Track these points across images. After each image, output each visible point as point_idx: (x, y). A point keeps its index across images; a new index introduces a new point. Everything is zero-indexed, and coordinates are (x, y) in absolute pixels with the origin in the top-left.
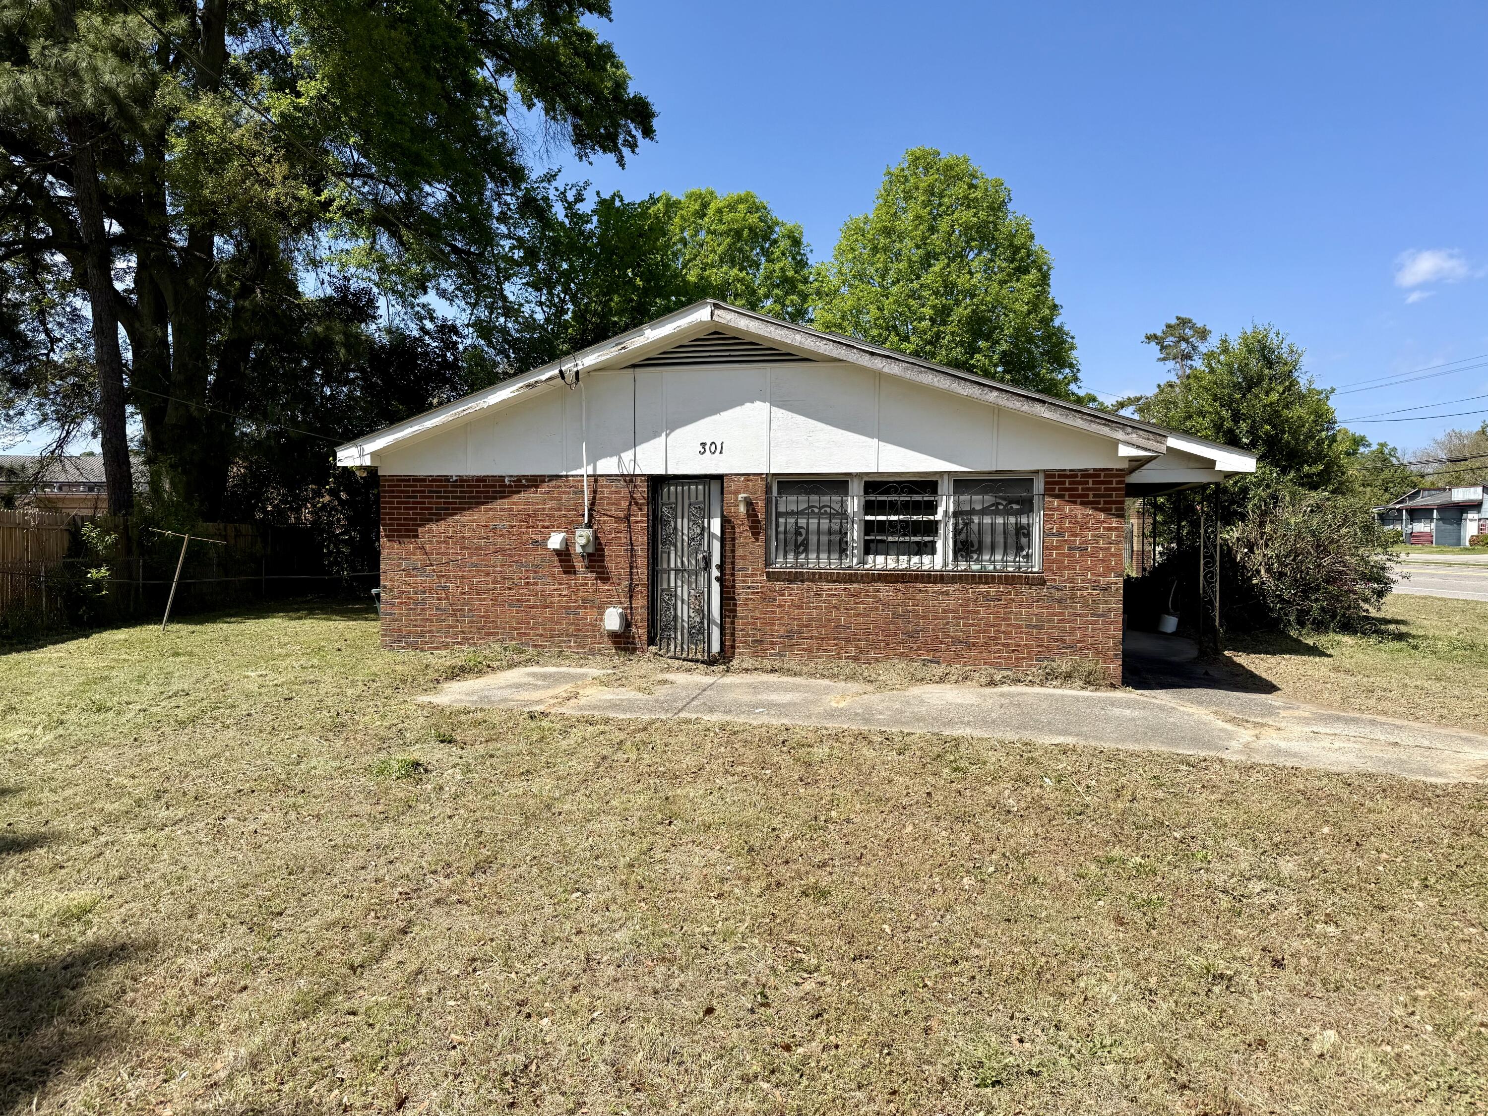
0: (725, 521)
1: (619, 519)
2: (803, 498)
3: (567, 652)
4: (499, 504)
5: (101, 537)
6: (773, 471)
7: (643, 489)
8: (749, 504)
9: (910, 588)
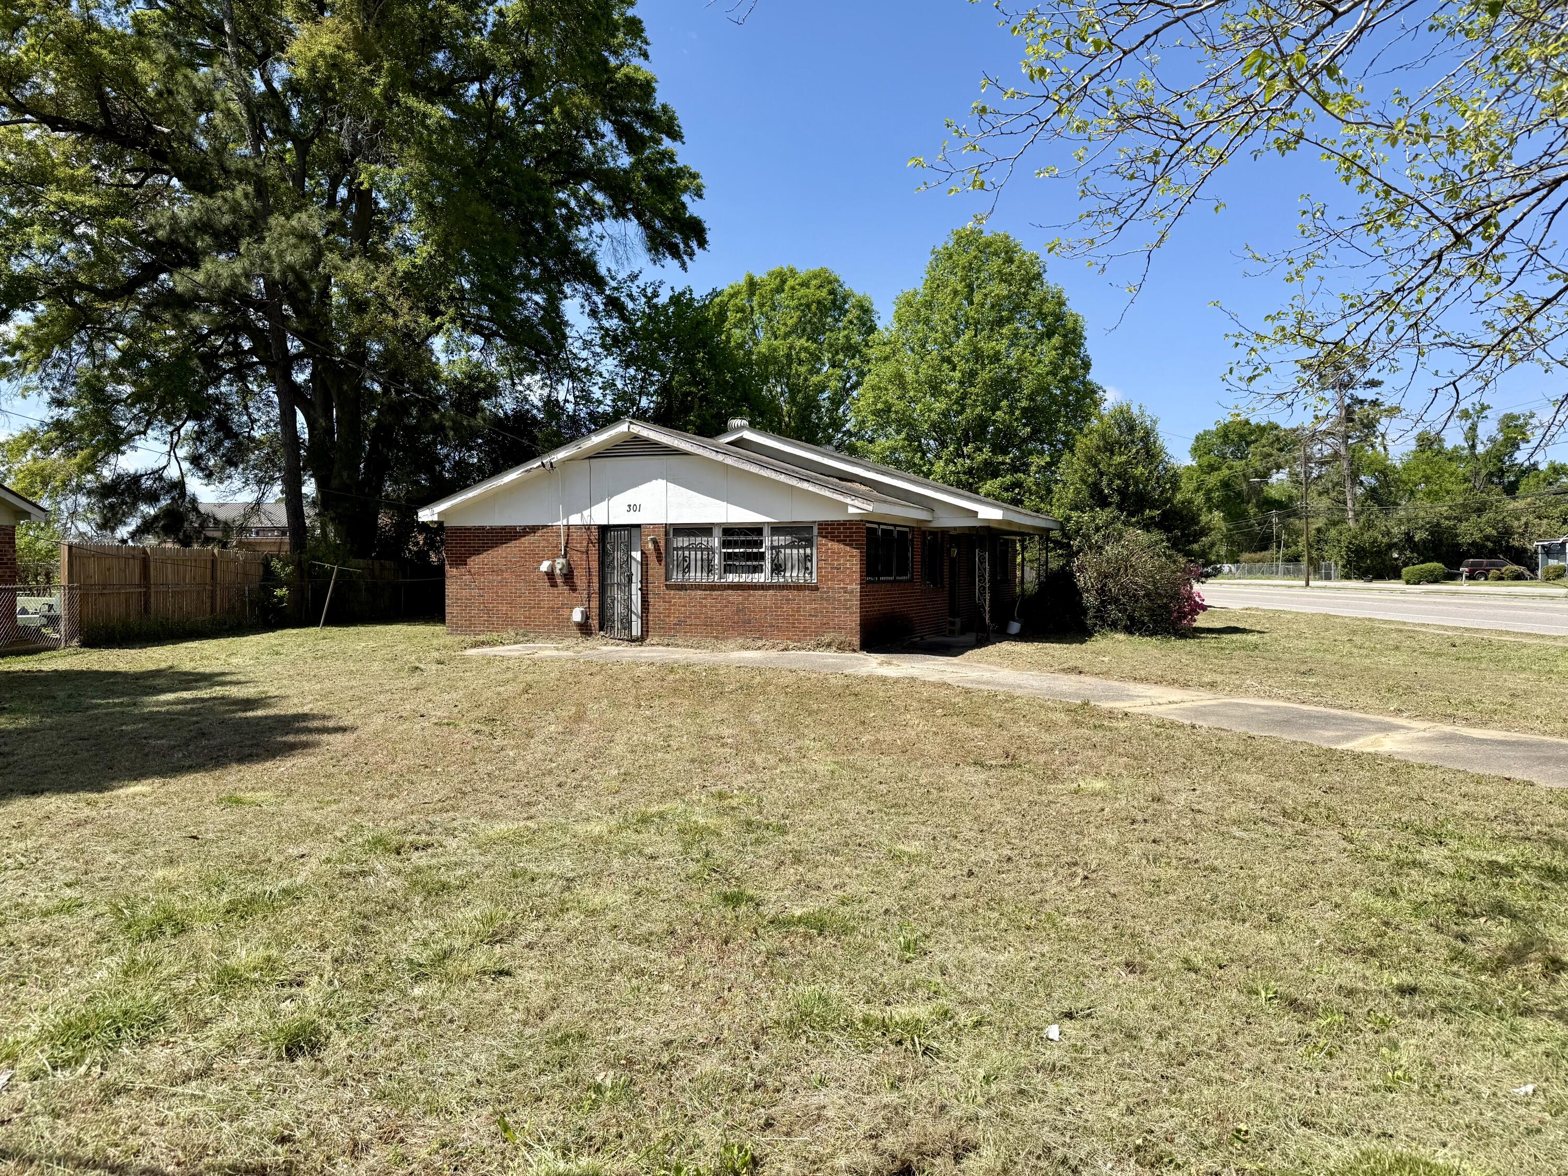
0: (643, 553)
1: (582, 552)
2: (686, 539)
3: (553, 636)
4: (513, 544)
5: (283, 567)
6: (669, 522)
7: (595, 534)
8: (655, 542)
9: (746, 593)
